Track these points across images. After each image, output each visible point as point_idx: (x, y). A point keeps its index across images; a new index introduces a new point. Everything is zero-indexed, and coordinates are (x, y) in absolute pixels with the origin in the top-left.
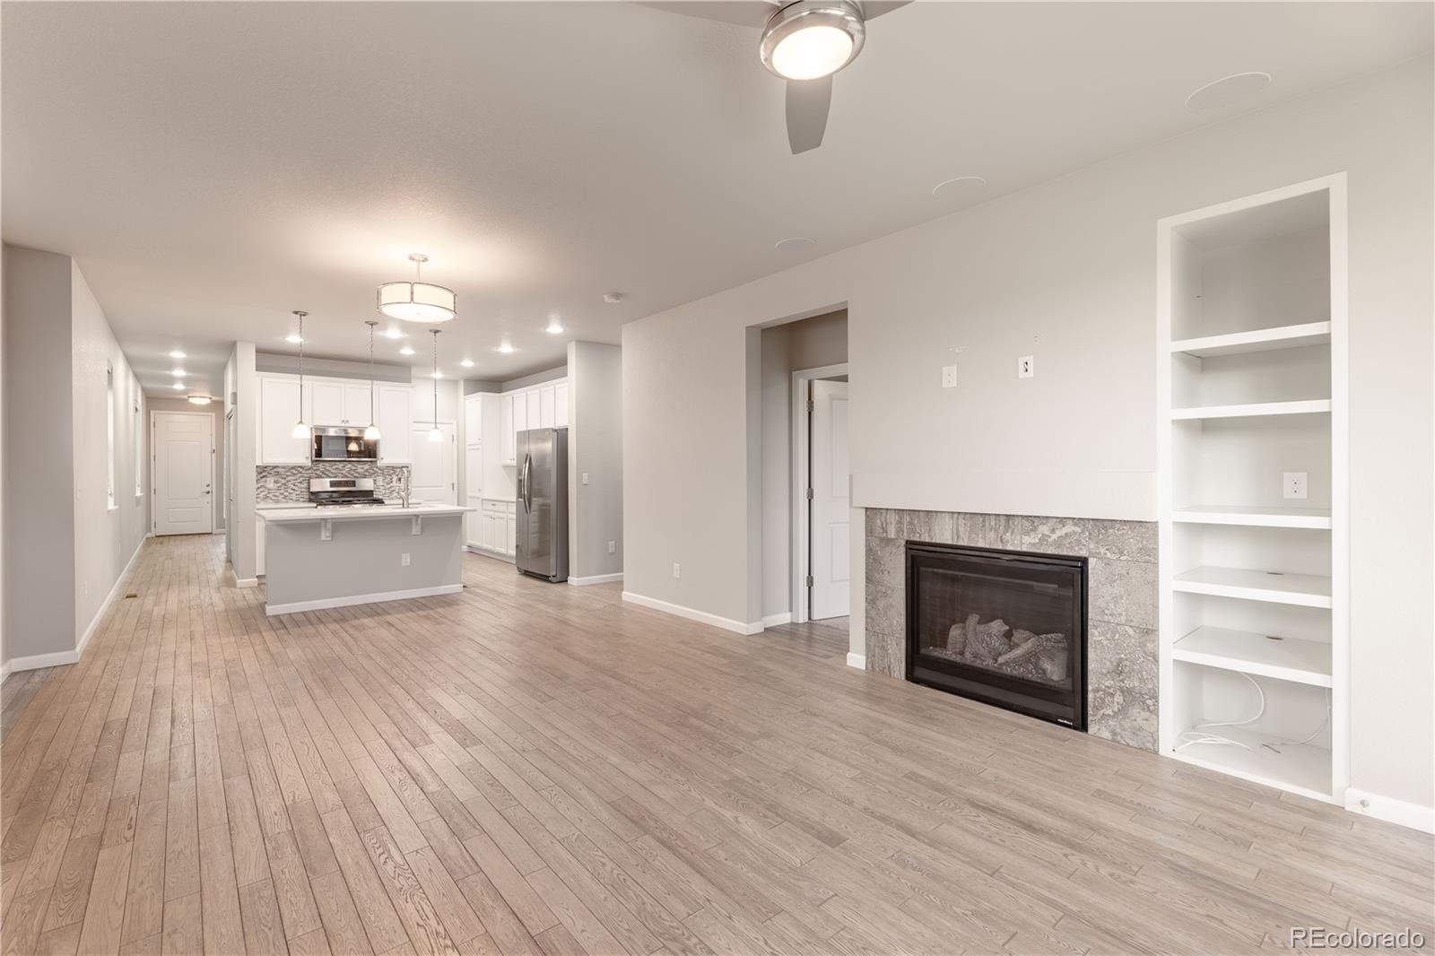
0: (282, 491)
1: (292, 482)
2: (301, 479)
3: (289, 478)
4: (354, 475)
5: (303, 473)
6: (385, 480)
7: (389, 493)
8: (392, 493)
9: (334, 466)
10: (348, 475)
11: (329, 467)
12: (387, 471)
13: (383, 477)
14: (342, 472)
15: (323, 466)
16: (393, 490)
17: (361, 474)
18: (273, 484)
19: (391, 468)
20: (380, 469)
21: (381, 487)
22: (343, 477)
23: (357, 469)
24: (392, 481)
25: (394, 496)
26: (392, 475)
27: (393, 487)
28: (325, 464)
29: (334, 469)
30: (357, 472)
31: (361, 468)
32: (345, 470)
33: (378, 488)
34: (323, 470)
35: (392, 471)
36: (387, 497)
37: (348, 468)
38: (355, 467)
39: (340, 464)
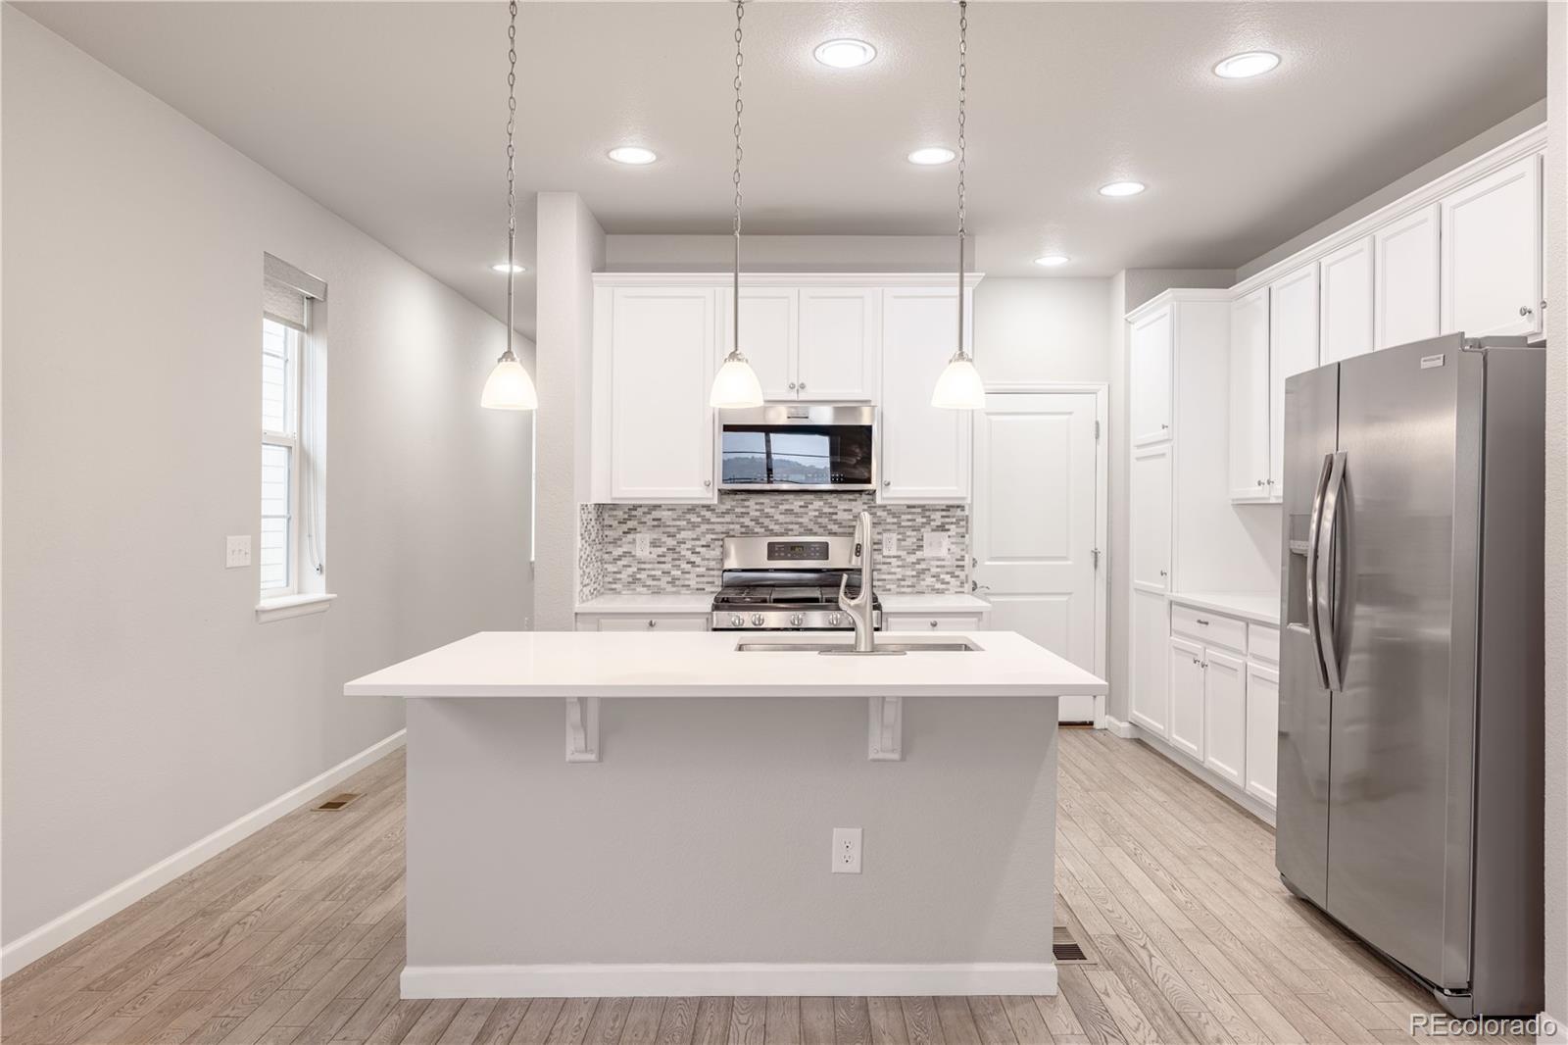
0: (666, 567)
1: (689, 545)
2: (710, 537)
3: (683, 535)
4: (829, 527)
5: (713, 523)
6: (903, 543)
7: (913, 576)
8: (922, 576)
9: (782, 504)
10: (816, 529)
11: (772, 507)
12: (909, 517)
13: (899, 534)
14: (800, 520)
15: (756, 504)
16: (923, 569)
17: (845, 527)
18: (648, 549)
19: (919, 510)
20: (890, 512)
21: (893, 560)
22: (800, 534)
23: (836, 514)
24: (922, 546)
25: (928, 586)
26: (923, 530)
27: (924, 560)
28: (761, 501)
29: (781, 514)
30: (836, 520)
31: (845, 510)
32: (807, 514)
33: (884, 563)
34: (758, 513)
35: (923, 517)
36: (908, 586)
37: (816, 510)
38: (830, 507)
39: (796, 500)
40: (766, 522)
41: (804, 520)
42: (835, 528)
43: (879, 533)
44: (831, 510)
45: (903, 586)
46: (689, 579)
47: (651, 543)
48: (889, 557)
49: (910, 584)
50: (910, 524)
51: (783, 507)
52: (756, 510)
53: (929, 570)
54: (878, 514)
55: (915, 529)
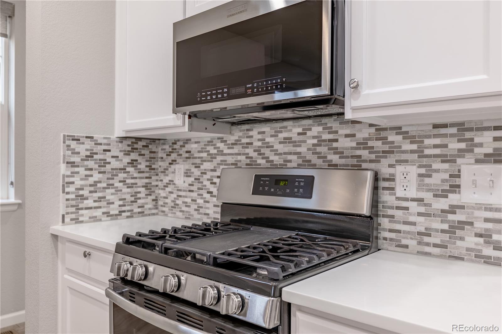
4: (330, 157)
5: (225, 154)
6: (427, 180)
7: (443, 231)
8: (459, 233)
9: (281, 132)
10: (315, 160)
11: (272, 136)
12: (437, 141)
13: (420, 166)
14: (298, 150)
15: (259, 133)
16: (459, 222)
17: (347, 157)
18: (183, 178)
19: (454, 130)
20: (406, 135)
21: (413, 206)
22: (299, 166)
23: (336, 140)
24: (459, 186)
25: (468, 249)
26: (459, 161)
27: (462, 207)
28: (263, 130)
29: (280, 143)
30: (337, 148)
31: (347, 136)
32: (305, 142)
33: (398, 208)
34: (260, 144)
35: (459, 141)
36: (435, 245)
37: (314, 137)
38: (329, 133)
39: (294, 126)
40: (267, 152)
41: (303, 149)
42: (335, 158)
43: (391, 166)
44: (331, 136)
45: (428, 244)
46: (208, 208)
47: (185, 173)
48: (406, 199)
49: (438, 241)
50: (437, 151)
51: (281, 136)
52: (259, 140)
53: (471, 224)
54: (390, 139)
55: (445, 159)
